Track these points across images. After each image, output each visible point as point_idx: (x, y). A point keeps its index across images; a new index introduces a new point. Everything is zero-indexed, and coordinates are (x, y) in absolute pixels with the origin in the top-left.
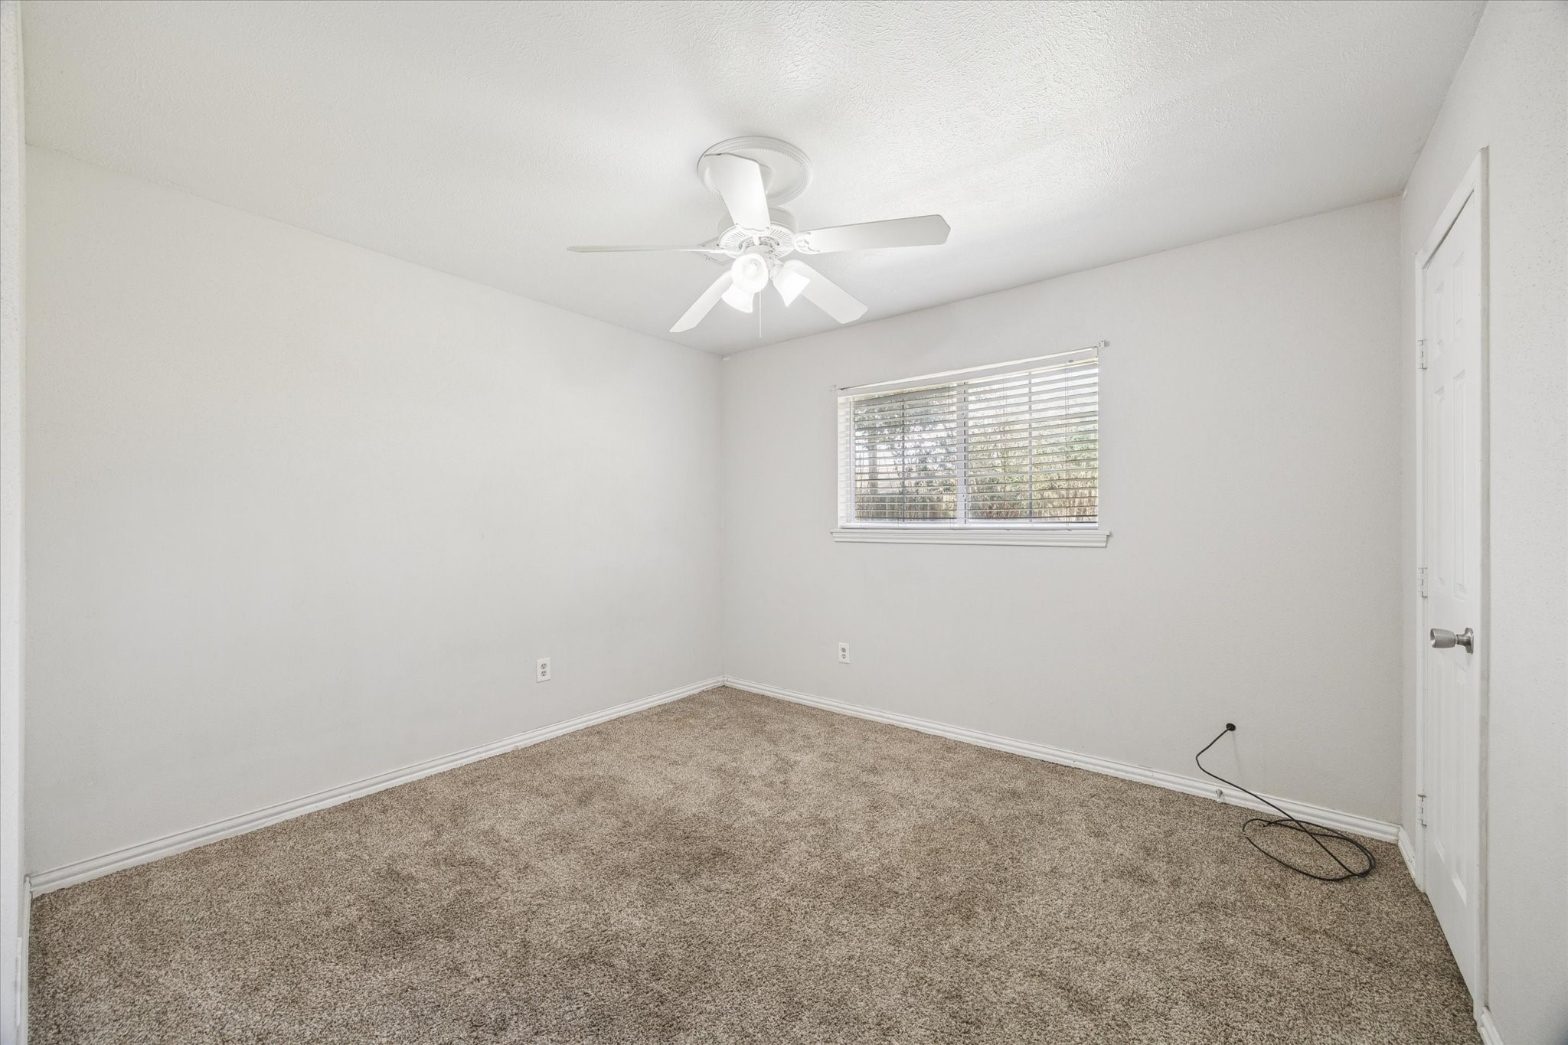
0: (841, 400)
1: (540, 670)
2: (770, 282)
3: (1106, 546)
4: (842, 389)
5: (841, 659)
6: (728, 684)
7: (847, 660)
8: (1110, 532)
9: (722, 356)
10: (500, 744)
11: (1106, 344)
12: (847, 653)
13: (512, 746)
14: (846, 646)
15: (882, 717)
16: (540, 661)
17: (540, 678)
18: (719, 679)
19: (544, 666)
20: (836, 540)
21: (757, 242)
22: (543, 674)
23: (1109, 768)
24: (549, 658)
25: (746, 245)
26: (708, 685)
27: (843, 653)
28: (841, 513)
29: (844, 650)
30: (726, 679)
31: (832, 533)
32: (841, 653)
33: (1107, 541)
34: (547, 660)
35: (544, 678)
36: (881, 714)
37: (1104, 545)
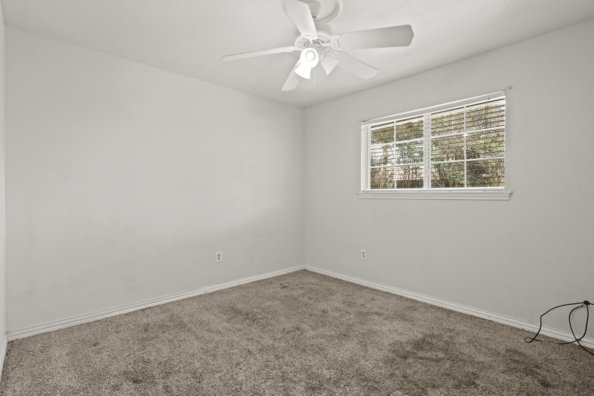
0: (363, 127)
1: (217, 257)
2: (319, 62)
3: (509, 200)
4: (363, 122)
5: (362, 258)
6: (307, 269)
7: (365, 258)
8: (512, 192)
9: (304, 109)
10: (199, 290)
11: (510, 88)
12: (365, 255)
13: (204, 291)
14: (365, 251)
15: (383, 288)
16: (217, 253)
17: (217, 261)
18: (303, 266)
19: (219, 255)
20: (360, 197)
21: (311, 42)
22: (219, 259)
23: (510, 322)
24: (221, 252)
25: (307, 44)
26: (297, 268)
27: (363, 255)
28: (363, 184)
29: (363, 253)
30: (306, 266)
31: (358, 194)
32: (362, 255)
33: (510, 197)
34: (220, 253)
35: (219, 261)
36: (382, 286)
37: (508, 199)
